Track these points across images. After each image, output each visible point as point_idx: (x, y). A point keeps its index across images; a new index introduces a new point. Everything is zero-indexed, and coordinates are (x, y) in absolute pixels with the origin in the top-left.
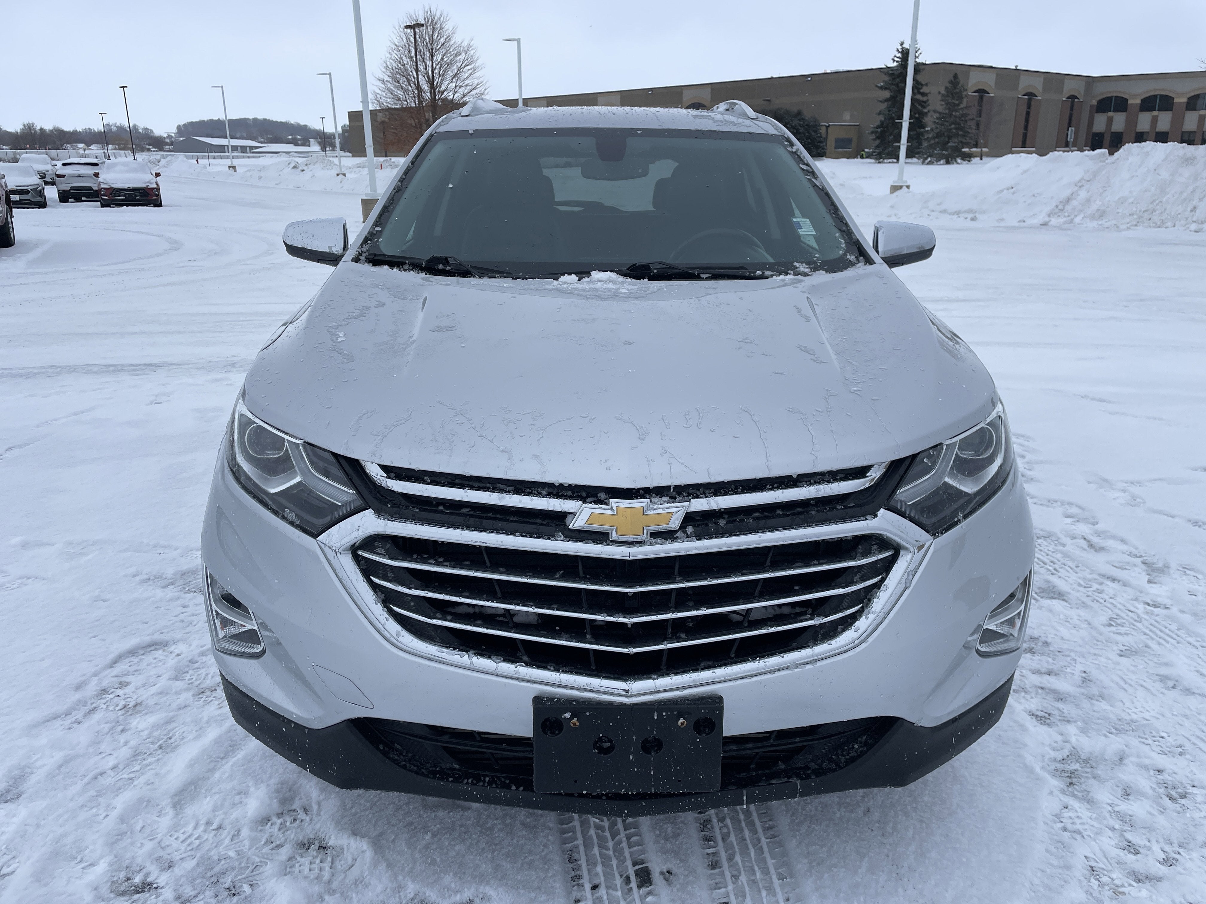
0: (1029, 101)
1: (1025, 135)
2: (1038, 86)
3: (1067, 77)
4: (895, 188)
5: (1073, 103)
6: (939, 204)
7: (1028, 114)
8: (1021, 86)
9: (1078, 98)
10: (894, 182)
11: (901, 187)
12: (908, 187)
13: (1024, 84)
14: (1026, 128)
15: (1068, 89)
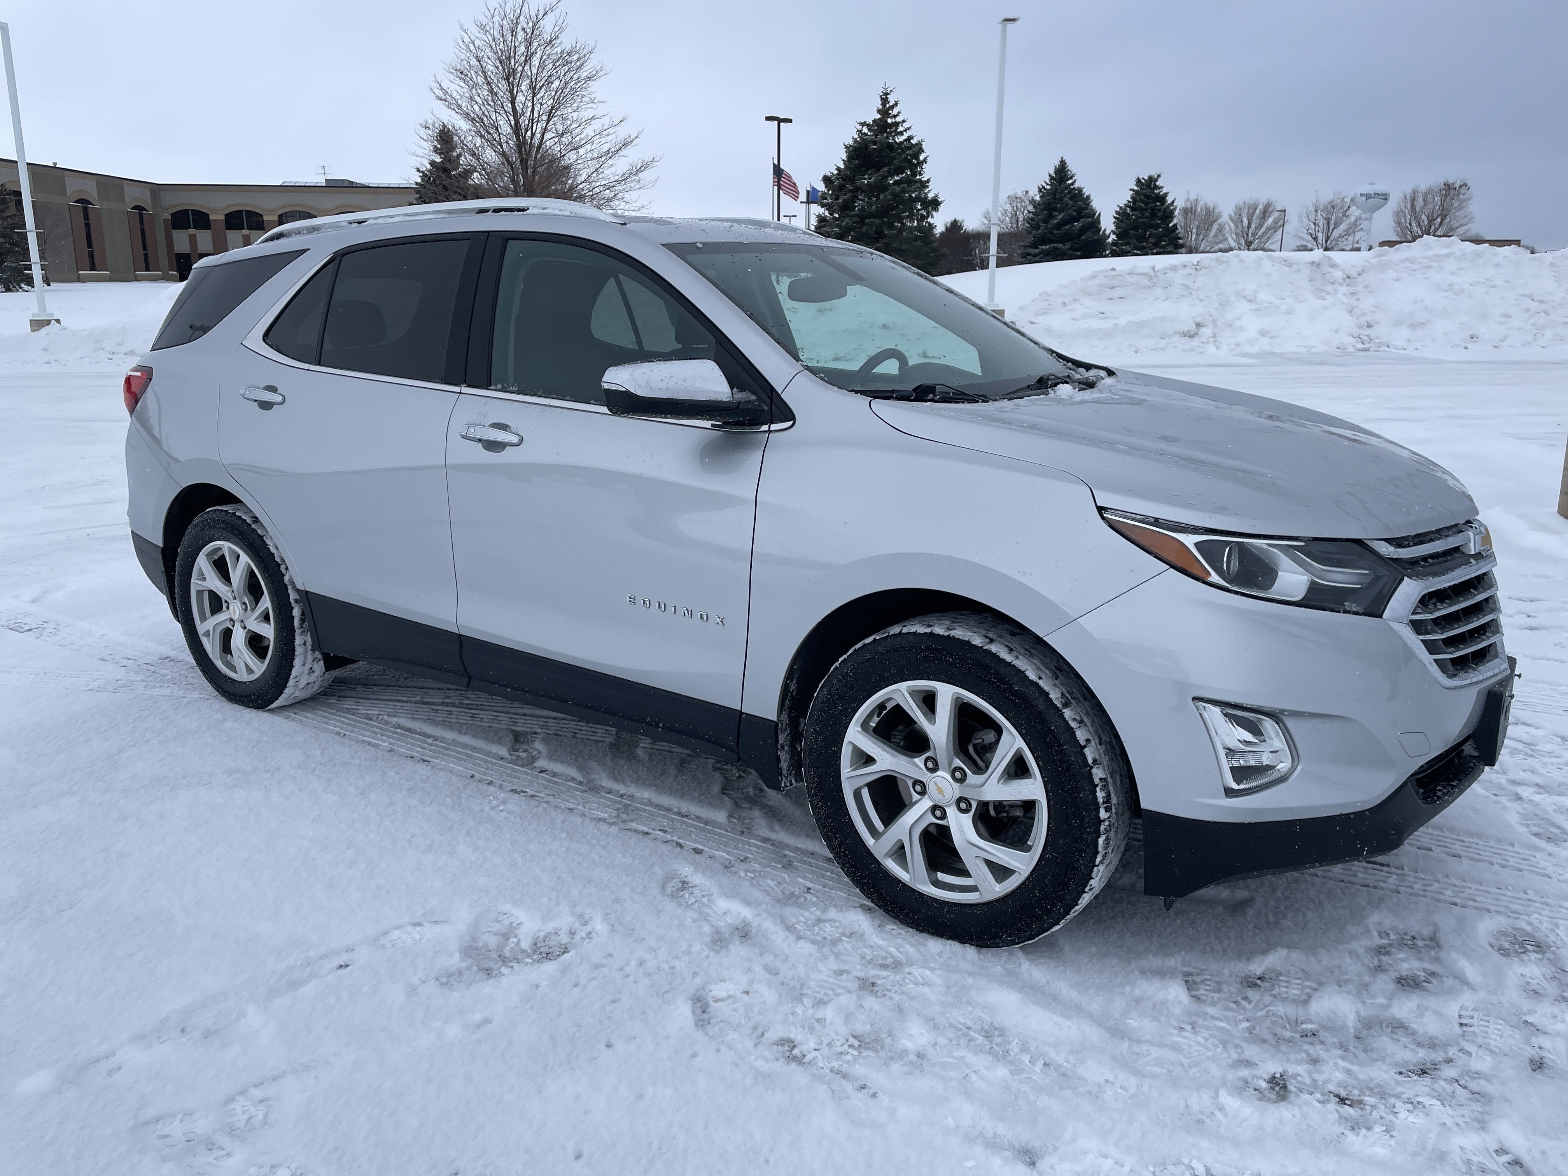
0: (85, 211)
1: (91, 255)
2: (91, 192)
3: (125, 182)
4: (38, 324)
5: (141, 216)
6: (121, 344)
7: (87, 226)
8: (69, 191)
9: (146, 211)
10: (33, 315)
11: (48, 322)
12: (58, 321)
13: (72, 187)
14: (90, 245)
15: (132, 197)
